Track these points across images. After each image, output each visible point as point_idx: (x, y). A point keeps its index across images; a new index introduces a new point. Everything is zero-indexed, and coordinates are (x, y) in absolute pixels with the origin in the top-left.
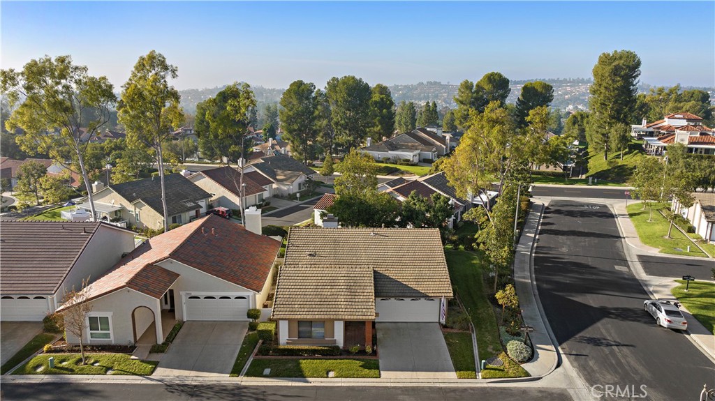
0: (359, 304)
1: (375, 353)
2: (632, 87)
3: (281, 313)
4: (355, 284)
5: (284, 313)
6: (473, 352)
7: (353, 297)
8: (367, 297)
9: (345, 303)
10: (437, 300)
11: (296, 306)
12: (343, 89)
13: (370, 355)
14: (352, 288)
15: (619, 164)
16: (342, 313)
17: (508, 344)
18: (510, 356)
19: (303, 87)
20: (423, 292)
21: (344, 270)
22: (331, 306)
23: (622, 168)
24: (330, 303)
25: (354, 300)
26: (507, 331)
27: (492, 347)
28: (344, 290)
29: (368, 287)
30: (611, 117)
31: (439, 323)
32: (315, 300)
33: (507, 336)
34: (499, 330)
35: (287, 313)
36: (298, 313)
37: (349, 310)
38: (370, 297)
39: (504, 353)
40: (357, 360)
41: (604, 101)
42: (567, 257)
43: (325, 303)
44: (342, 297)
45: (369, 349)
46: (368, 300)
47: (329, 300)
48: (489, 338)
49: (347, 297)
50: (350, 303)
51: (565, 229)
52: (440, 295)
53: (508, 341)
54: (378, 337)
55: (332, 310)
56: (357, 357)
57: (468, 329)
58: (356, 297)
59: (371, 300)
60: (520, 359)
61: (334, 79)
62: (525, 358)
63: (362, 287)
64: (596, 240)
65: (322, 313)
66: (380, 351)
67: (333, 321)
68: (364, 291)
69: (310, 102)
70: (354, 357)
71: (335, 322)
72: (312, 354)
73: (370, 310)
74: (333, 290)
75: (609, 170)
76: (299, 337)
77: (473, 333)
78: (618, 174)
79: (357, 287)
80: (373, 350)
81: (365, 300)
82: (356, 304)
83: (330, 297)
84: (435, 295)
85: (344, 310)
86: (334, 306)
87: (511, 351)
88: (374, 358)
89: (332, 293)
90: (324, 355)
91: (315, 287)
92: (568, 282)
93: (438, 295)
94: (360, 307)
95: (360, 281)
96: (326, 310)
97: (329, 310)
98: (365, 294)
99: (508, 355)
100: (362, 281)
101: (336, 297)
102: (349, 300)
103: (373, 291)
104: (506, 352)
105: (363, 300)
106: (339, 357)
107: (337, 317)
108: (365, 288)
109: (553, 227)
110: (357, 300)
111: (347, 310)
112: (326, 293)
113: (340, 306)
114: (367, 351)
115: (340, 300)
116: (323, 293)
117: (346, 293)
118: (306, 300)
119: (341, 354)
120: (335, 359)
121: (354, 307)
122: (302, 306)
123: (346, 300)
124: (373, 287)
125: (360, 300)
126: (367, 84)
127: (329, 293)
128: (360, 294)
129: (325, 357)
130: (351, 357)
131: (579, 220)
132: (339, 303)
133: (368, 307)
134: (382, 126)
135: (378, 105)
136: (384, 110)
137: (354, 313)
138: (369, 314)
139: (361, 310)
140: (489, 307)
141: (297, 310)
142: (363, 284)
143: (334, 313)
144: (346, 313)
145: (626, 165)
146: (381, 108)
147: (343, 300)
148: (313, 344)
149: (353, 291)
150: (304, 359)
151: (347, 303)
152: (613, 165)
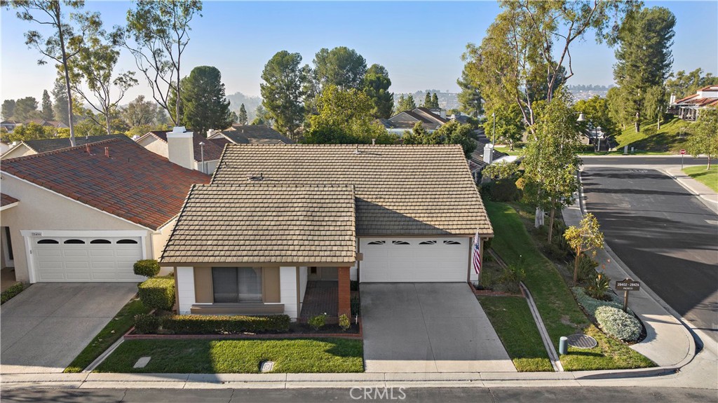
0: (325, 238)
1: (355, 328)
2: (665, 51)
3: (178, 253)
4: (322, 210)
5: (183, 253)
6: (536, 327)
7: (316, 228)
8: (342, 228)
9: (300, 237)
10: (464, 243)
11: (209, 243)
12: (333, 60)
13: (348, 331)
14: (316, 216)
15: (658, 133)
16: (294, 253)
17: (597, 312)
18: (605, 330)
19: (287, 57)
20: (441, 227)
21: (302, 191)
22: (274, 242)
23: (662, 137)
24: (273, 238)
25: (317, 233)
26: (587, 293)
27: (568, 317)
28: (301, 218)
29: (344, 214)
30: (644, 80)
31: (469, 283)
32: (245, 232)
33: (591, 301)
34: (572, 293)
35: (189, 253)
36: (211, 253)
37: (308, 248)
38: (347, 228)
39: (593, 326)
40: (322, 340)
41: (636, 62)
42: (634, 212)
43: (263, 238)
44: (296, 228)
45: (344, 321)
46: (343, 233)
47: (272, 233)
48: (558, 304)
49: (306, 228)
50: (310, 238)
51: (617, 188)
52: (471, 231)
53: (596, 308)
54: (362, 304)
55: (276, 248)
56: (323, 335)
57: (519, 292)
58: (322, 228)
59: (349, 233)
60: (626, 336)
61: (323, 51)
62: (633, 333)
63: (334, 214)
64: (663, 197)
65: (256, 253)
66: (367, 326)
67: (276, 267)
68: (336, 219)
69: (296, 76)
70: (317, 335)
71: (283, 270)
72: (238, 330)
73: (346, 248)
74: (281, 218)
75: (646, 139)
76: (215, 301)
77: (528, 298)
78: (658, 143)
79: (324, 214)
80: (353, 324)
81: (339, 233)
82: (320, 238)
83: (275, 228)
84: (462, 232)
85: (297, 248)
86: (279, 242)
87: (606, 322)
88: (353, 337)
89: (278, 223)
90: (260, 332)
91: (249, 214)
92: (649, 236)
93: (467, 231)
94: (327, 243)
95: (330, 205)
96: (264, 248)
97: (270, 248)
98: (339, 223)
99: (600, 330)
100: (334, 205)
101: (285, 227)
102: (308, 233)
103: (353, 219)
104: (597, 325)
105: (334, 233)
106: (286, 335)
107: (284, 259)
108: (339, 214)
109: (600, 187)
110: (323, 233)
111: (302, 248)
112: (268, 223)
113: (290, 242)
114: (341, 324)
115: (292, 232)
116: (263, 223)
117: (303, 223)
118: (229, 233)
119: (291, 331)
120: (279, 339)
121: (316, 243)
122: (220, 242)
123: (302, 232)
124: (353, 214)
125: (328, 233)
126: (360, 56)
127: (273, 223)
128: (329, 223)
129: (261, 336)
130: (311, 335)
131: (631, 181)
132: (289, 237)
133: (343, 243)
134: (378, 108)
135: (374, 85)
136: (381, 90)
137: (316, 253)
138: (344, 253)
139: (329, 248)
140: (546, 262)
141: (210, 248)
142: (336, 209)
143: (277, 253)
144: (300, 253)
145: (667, 133)
146: (377, 88)
147: (297, 232)
148: (240, 313)
149: (316, 218)
150: (220, 340)
151: (305, 238)
152: (650, 134)
